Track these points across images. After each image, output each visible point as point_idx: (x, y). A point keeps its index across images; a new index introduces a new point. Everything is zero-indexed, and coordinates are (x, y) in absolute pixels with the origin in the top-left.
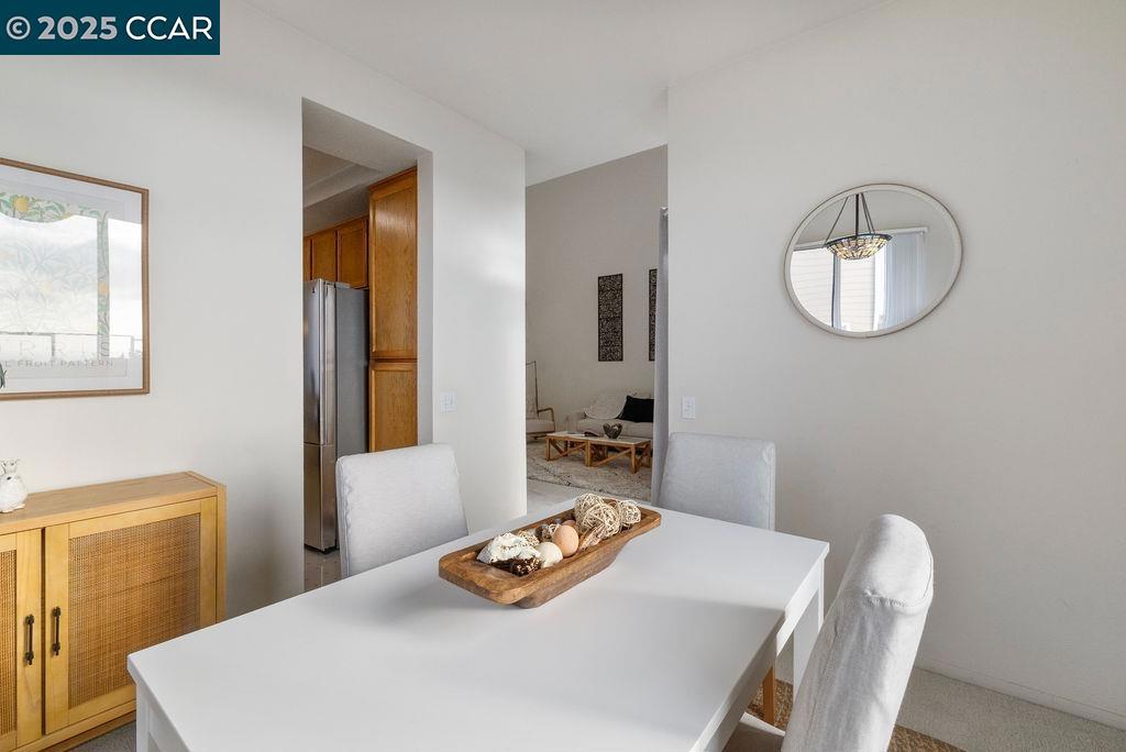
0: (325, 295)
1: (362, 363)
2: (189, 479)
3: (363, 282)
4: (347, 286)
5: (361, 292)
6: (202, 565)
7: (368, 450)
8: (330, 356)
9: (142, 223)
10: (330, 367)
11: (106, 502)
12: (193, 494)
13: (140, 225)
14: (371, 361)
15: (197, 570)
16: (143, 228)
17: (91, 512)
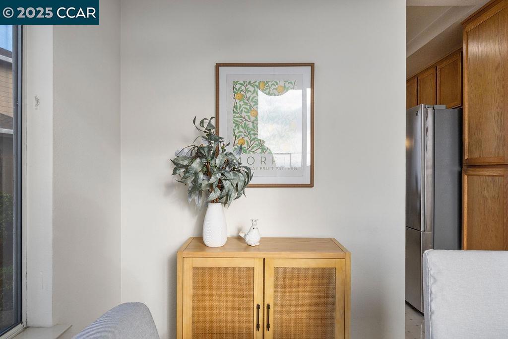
0: (426, 118)
1: (456, 168)
2: (330, 244)
3: (458, 103)
4: (443, 107)
5: (456, 110)
6: (337, 303)
7: (460, 247)
8: (429, 163)
9: (311, 88)
10: (429, 172)
11: (291, 249)
12: (332, 254)
13: (310, 89)
14: (464, 167)
15: (334, 305)
16: (311, 90)
17: (284, 254)
